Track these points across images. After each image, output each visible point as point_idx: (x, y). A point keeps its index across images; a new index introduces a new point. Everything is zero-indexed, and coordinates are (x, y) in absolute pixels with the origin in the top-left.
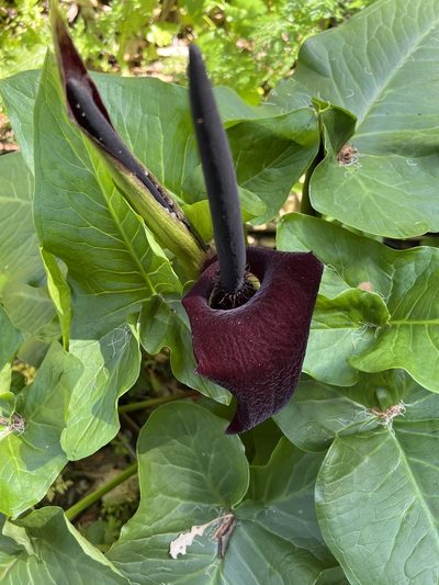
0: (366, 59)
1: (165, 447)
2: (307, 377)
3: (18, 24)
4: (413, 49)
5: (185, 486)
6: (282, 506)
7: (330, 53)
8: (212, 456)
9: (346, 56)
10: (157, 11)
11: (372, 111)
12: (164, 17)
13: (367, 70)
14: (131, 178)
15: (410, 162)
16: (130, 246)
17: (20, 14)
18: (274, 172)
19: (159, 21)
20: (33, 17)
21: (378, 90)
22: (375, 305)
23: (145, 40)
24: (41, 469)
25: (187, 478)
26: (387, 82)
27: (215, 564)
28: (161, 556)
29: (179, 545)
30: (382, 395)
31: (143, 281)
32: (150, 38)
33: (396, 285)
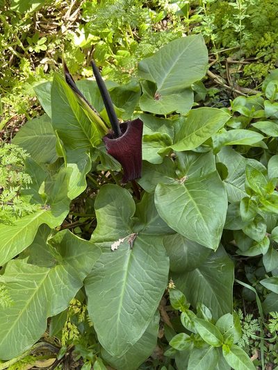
0: (161, 65)
1: (105, 208)
2: (146, 161)
3: (20, 76)
4: (178, 59)
5: (115, 223)
6: (151, 224)
7: (149, 66)
8: (123, 208)
9: (154, 65)
10: (85, 63)
11: (165, 81)
12: (88, 64)
13: (162, 69)
14: (82, 99)
15: (178, 95)
16: (83, 129)
17: (22, 71)
18: (129, 103)
19: (86, 66)
20: (27, 72)
21: (166, 75)
22: (167, 138)
23: (81, 75)
24: (59, 217)
25: (115, 220)
26: (170, 71)
27: (129, 251)
28: (107, 251)
29: (114, 246)
30: (178, 172)
31: (89, 142)
32: (83, 74)
33: (175, 132)
